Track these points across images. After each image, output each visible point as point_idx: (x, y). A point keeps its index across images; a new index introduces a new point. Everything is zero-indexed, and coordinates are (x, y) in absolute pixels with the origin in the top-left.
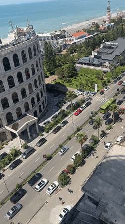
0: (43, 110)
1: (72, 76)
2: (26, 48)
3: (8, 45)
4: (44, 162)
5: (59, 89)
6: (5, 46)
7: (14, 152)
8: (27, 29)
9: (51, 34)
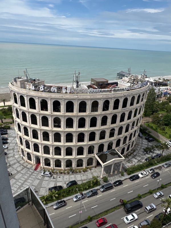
0: (130, 149)
1: (166, 125)
2: (137, 94)
3: (123, 89)
4: (118, 206)
5: (151, 134)
6: (121, 90)
7: (95, 181)
8: (141, 77)
9: (154, 80)
